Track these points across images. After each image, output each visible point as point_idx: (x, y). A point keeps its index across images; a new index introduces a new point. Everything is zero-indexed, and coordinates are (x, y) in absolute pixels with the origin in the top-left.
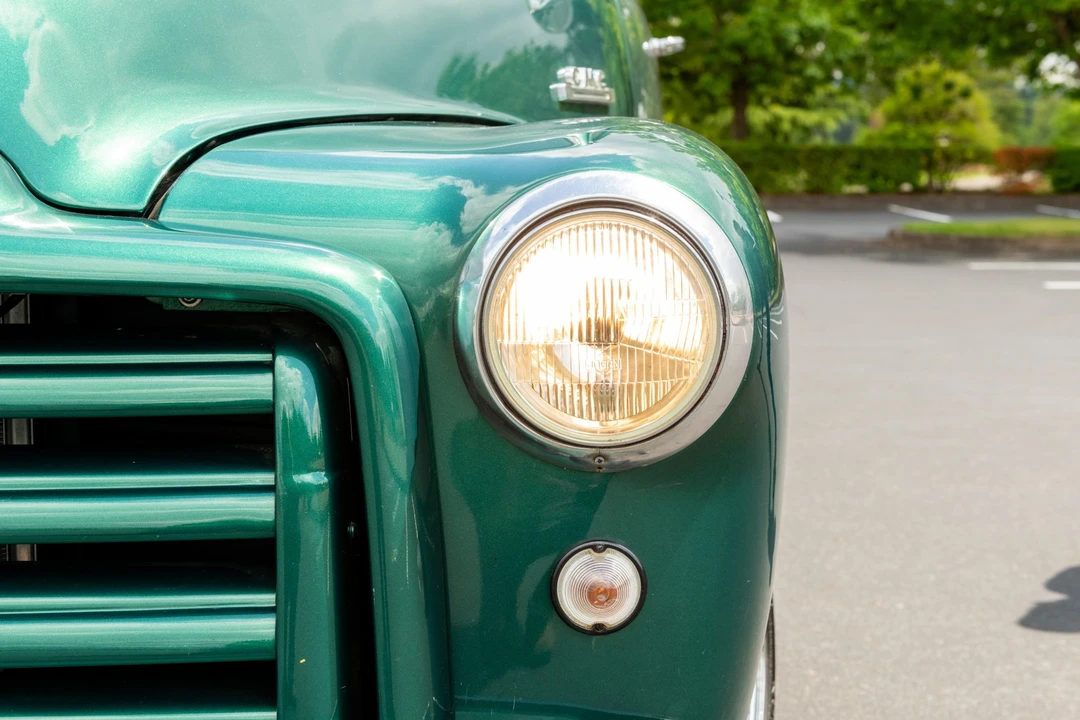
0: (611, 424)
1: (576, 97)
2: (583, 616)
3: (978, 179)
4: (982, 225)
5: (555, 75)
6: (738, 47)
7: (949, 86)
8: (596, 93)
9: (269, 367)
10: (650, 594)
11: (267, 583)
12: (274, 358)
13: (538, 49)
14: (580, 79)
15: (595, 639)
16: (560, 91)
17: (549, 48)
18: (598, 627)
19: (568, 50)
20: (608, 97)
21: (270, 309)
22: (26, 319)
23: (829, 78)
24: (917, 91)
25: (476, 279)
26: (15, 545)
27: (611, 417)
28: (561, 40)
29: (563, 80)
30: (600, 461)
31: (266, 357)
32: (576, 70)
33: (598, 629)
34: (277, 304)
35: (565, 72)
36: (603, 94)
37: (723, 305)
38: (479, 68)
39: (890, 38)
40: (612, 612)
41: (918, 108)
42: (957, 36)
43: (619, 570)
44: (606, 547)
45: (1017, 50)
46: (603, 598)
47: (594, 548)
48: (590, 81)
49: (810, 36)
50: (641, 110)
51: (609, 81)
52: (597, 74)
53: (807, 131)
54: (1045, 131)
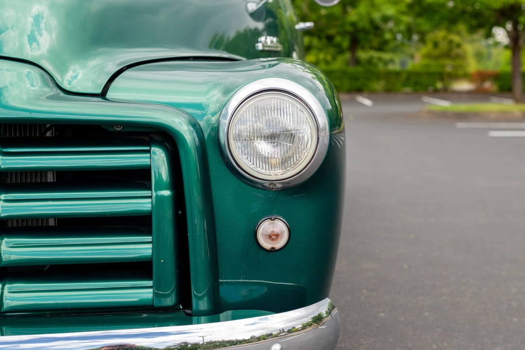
0: (277, 172)
1: (266, 49)
2: (267, 244)
3: (464, 86)
4: (463, 107)
5: (257, 40)
6: (353, 24)
7: (451, 42)
8: (274, 47)
9: (149, 151)
10: (292, 237)
11: (149, 232)
12: (151, 148)
13: (250, 30)
14: (267, 41)
15: (271, 253)
16: (260, 46)
17: (256, 29)
18: (273, 248)
19: (264, 30)
20: (280, 48)
21: (148, 130)
22: (53, 135)
23: (395, 39)
24: (436, 45)
25: (226, 119)
26: (48, 218)
27: (276, 169)
28: (260, 25)
29: (261, 42)
30: (273, 186)
31: (148, 148)
32: (266, 38)
33: (273, 250)
34: (151, 128)
35: (263, 39)
36: (278, 47)
37: (318, 128)
38: (226, 39)
39: (421, 21)
40: (278, 243)
41: (436, 52)
42: (452, 20)
43: (280, 226)
44: (275, 218)
45: (480, 26)
46: (273, 237)
47: (271, 219)
48: (272, 42)
49: (386, 19)
50: (295, 55)
51: (281, 42)
52: (275, 39)
53: (386, 63)
54: (497, 63)
